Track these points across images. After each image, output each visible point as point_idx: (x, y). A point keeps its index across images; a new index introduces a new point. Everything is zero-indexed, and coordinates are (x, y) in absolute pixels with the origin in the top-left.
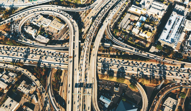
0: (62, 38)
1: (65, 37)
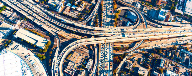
0: (86, 52)
1: (87, 49)
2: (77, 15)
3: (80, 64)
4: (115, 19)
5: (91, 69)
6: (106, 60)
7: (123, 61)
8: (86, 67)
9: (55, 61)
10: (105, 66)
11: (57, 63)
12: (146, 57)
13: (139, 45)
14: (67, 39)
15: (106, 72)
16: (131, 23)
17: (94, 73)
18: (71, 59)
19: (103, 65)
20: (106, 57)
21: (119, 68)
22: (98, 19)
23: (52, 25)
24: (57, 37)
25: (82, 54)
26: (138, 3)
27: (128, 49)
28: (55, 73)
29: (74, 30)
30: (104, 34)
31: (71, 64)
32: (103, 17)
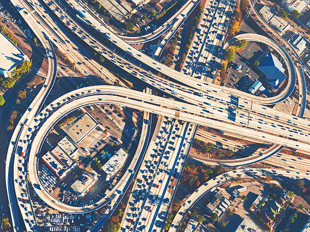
0: (118, 125)
1: (121, 119)
2: (125, 12)
3: (89, 154)
4: (224, 62)
5: (114, 178)
6: (161, 167)
7: (206, 185)
8: (104, 168)
9: (27, 120)
10: (156, 182)
11: (30, 129)
12: (271, 196)
13: (264, 156)
14: (76, 71)
15: (153, 199)
16: (263, 89)
17: (119, 192)
18: (71, 132)
19: (150, 177)
20: (167, 158)
21: (189, 202)
22: (178, 44)
23: (48, 19)
24: (50, 57)
25: (104, 129)
26: (302, 37)
27: (230, 158)
28: (17, 155)
29: (103, 54)
30: (179, 93)
31: (67, 146)
32: (195, 45)
